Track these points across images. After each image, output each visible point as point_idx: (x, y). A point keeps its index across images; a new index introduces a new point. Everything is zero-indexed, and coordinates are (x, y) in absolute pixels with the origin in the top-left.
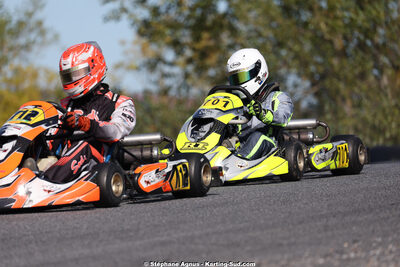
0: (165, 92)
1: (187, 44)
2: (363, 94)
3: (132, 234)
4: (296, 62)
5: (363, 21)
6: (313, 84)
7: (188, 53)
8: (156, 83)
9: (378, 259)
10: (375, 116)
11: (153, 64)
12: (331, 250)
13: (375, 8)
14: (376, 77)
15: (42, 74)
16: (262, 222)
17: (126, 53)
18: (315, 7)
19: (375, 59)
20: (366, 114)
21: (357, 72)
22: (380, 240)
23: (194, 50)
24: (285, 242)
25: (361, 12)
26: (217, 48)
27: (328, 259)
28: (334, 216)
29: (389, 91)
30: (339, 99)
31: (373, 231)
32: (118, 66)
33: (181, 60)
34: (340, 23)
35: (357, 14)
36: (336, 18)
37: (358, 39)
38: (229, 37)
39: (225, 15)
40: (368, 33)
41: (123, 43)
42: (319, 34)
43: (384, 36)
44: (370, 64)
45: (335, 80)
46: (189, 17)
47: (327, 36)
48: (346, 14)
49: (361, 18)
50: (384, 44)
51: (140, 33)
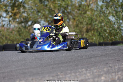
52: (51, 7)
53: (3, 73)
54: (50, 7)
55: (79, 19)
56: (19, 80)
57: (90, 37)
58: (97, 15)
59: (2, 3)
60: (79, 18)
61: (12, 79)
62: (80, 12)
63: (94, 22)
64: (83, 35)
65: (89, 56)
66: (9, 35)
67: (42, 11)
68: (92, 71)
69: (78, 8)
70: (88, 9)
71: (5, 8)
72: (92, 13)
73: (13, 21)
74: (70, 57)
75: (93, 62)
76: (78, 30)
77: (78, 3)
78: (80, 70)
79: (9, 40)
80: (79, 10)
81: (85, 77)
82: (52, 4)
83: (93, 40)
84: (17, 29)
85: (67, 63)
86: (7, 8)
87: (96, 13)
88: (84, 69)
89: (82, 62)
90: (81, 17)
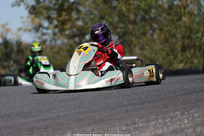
0: (44, 42)
1: (55, 18)
2: (144, 43)
3: (28, 115)
5: (144, 6)
6: (120, 38)
7: (55, 22)
8: (39, 38)
9: (154, 127)
10: (151, 54)
11: (37, 28)
12: (129, 122)
14: (151, 34)
16: (94, 108)
17: (23, 23)
19: (151, 25)
20: (146, 53)
21: (142, 31)
22: (154, 117)
23: (58, 21)
24: (106, 118)
25: (143, 2)
26: (70, 20)
27: (129, 127)
28: (131, 105)
30: (132, 46)
31: (151, 113)
32: (20, 29)
33: (52, 26)
34: (132, 7)
35: (141, 2)
36: (130, 4)
37: (142, 15)
38: (76, 14)
39: (74, 3)
40: (147, 12)
41: (22, 17)
42: (122, 12)
43: (155, 13)
44: (148, 28)
45: (130, 36)
46: (55, 4)
47: (126, 14)
48: (136, 2)
49: (143, 4)
50: (155, 18)
51: (30, 12)
53: (44, 120)
54: (121, 10)
55: (169, 30)
56: (70, 131)
57: (188, 58)
58: (200, 22)
59: (42, 4)
60: (169, 27)
61: (60, 129)
62: (171, 17)
63: (194, 35)
64: (177, 55)
65: (187, 90)
66: (54, 57)
67: (107, 17)
68: (191, 116)
69: (168, 12)
70: (184, 13)
71: (46, 14)
72: (190, 19)
73: (61, 34)
74: (156, 92)
75: (194, 101)
76: (168, 49)
77: (167, 3)
78: (172, 115)
80: (169, 14)
81: (180, 125)
82: (124, 5)
83: (194, 64)
84: (67, 48)
85: (150, 102)
86: (50, 13)
87: (197, 19)
88: (178, 113)
89: (175, 100)
90: (173, 26)
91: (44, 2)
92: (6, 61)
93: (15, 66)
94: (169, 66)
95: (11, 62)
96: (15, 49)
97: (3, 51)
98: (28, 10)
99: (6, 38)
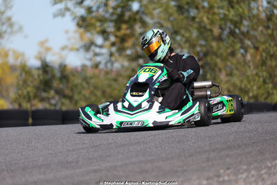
0: (96, 66)
1: (111, 32)
2: (233, 66)
3: (73, 164)
4: (187, 45)
5: (233, 16)
7: (112, 39)
8: (91, 60)
9: (244, 180)
10: (242, 81)
11: (88, 47)
12: (211, 175)
13: (241, 7)
14: (242, 54)
15: (11, 54)
16: (164, 155)
17: (69, 39)
18: (200, 6)
19: (242, 41)
20: (236, 80)
21: (229, 51)
22: (245, 167)
23: (116, 36)
24: (180, 169)
25: (231, 10)
26: (132, 35)
27: (210, 181)
28: (214, 151)
29: (251, 64)
30: (217, 70)
31: (240, 162)
32: (63, 48)
33: (107, 43)
34: (217, 17)
35: (229, 11)
36: (214, 14)
37: (230, 28)
38: (140, 27)
39: (137, 12)
40: (237, 24)
41: (67, 32)
42: (203, 25)
43: (248, 26)
44: (238, 45)
45: (214, 57)
46: (112, 14)
47: (208, 27)
48: (221, 11)
49: (232, 14)
50: (248, 32)
51: (79, 25)
52: (203, 21)
53: (95, 171)
54: (201, 21)
55: (266, 48)
59: (94, 14)
60: (267, 45)
62: (270, 32)
66: (110, 86)
67: (183, 32)
69: (265, 24)
71: (100, 26)
73: (120, 55)
74: (247, 134)
76: (265, 74)
77: (264, 11)
78: (269, 165)
79: (111, 97)
80: (268, 27)
82: (206, 14)
85: (239, 147)
86: (106, 25)
89: (275, 145)
91: (97, 10)
92: (45, 91)
93: (57, 97)
94: (266, 98)
95: (52, 93)
96: (58, 74)
97: (41, 78)
98: (76, 21)
99: (45, 60)
